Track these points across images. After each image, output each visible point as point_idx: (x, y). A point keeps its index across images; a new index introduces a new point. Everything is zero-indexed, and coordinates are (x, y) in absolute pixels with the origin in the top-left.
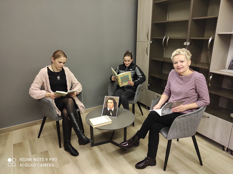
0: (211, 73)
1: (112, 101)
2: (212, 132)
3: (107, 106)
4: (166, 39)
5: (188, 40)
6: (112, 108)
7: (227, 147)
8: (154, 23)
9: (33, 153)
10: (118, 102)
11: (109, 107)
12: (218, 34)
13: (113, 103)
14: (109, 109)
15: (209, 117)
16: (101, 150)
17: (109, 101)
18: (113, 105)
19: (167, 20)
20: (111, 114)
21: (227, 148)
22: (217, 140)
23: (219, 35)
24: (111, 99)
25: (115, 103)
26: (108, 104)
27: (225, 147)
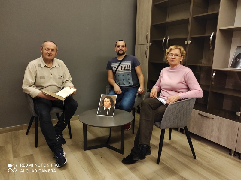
0: (214, 70)
1: (109, 100)
2: (217, 135)
3: (103, 105)
4: (166, 40)
5: (189, 38)
6: (109, 107)
7: (234, 149)
8: (153, 24)
9: (15, 157)
10: (115, 101)
11: (106, 106)
12: (219, 30)
13: (109, 102)
14: (105, 108)
15: (213, 118)
16: (95, 154)
17: (106, 99)
18: (110, 104)
19: (167, 20)
20: (107, 113)
21: (235, 152)
22: (222, 143)
23: (221, 30)
24: (108, 97)
25: (112, 101)
26: (104, 102)
27: (232, 150)
